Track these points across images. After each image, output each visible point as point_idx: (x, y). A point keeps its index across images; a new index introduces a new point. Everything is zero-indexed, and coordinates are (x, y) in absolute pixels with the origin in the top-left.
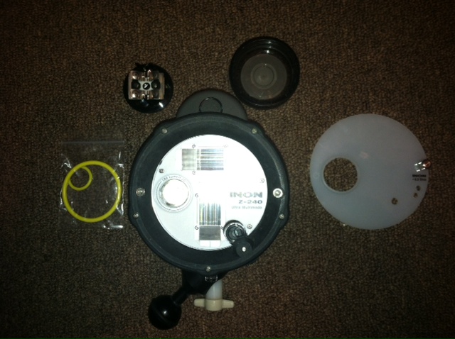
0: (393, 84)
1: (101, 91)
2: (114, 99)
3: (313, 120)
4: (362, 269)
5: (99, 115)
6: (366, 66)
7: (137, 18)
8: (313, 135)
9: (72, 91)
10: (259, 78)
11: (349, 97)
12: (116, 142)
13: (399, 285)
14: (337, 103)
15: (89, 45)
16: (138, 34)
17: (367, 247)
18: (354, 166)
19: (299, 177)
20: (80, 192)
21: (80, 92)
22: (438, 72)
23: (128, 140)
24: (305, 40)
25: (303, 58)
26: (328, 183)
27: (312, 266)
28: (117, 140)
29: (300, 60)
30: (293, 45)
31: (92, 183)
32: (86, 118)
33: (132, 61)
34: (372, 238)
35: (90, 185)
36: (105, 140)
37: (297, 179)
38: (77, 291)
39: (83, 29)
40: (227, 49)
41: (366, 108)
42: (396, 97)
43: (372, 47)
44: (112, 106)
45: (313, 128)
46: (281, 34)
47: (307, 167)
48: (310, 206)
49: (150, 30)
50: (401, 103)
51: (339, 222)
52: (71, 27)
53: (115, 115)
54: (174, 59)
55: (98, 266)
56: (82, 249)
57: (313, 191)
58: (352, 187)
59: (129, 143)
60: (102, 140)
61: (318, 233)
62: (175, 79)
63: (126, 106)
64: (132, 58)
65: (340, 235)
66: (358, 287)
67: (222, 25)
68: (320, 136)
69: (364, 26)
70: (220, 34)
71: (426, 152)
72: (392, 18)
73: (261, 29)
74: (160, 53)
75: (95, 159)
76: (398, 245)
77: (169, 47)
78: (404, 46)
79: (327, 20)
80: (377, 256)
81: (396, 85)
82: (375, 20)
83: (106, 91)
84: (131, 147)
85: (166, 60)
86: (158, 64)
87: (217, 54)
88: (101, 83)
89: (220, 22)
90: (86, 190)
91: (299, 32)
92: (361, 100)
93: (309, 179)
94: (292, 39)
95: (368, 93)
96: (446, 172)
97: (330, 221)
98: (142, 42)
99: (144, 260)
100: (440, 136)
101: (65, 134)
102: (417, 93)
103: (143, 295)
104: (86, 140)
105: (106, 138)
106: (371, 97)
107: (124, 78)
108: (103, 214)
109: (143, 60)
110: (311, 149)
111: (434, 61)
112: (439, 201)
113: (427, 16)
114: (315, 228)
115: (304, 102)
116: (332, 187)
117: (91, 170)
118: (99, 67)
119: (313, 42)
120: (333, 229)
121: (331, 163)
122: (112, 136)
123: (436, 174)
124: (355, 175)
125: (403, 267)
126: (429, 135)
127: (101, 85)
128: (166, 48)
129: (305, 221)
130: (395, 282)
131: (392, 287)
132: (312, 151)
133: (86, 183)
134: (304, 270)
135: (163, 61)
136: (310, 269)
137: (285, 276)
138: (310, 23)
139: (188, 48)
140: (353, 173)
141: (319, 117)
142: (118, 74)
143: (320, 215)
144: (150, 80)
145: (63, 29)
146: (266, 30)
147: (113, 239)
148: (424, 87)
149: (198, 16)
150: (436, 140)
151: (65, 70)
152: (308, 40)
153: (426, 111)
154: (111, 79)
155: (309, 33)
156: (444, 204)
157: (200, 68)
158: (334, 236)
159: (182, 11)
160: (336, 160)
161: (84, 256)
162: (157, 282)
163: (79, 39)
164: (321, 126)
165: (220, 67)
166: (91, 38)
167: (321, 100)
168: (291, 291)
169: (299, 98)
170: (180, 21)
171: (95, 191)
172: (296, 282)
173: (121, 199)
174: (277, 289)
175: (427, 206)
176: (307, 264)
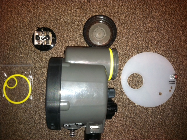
0: (160, 38)
1: (21, 40)
2: (28, 44)
3: (122, 55)
4: (145, 125)
5: (21, 52)
6: (148, 29)
7: (39, 5)
8: (122, 62)
9: (8, 40)
10: (97, 35)
11: (140, 44)
12: (28, 65)
13: (162, 132)
14: (134, 47)
15: (16, 18)
16: (39, 13)
17: (147, 115)
18: (141, 77)
20: (12, 89)
21: (11, 41)
22: (181, 32)
23: (34, 64)
24: (119, 16)
25: (118, 25)
26: (129, 85)
27: (122, 124)
28: (29, 64)
30: (114, 19)
31: (17, 85)
32: (14, 53)
33: (36, 26)
34: (150, 111)
36: (23, 64)
37: (115, 83)
38: (11, 136)
39: (13, 10)
40: (82, 20)
41: (147, 49)
42: (161, 44)
43: (151, 20)
44: (27, 48)
45: (122, 58)
46: (108, 14)
47: (120, 77)
48: (121, 96)
49: (45, 11)
50: (164, 47)
51: (134, 103)
52: (7, 9)
53: (28, 52)
54: (57, 25)
55: (21, 125)
56: (13, 116)
57: (122, 89)
58: (141, 86)
59: (35, 65)
60: (22, 64)
61: (125, 108)
62: (57, 34)
63: (33, 48)
64: (37, 24)
65: (135, 109)
66: (143, 133)
67: (80, 9)
68: (126, 62)
69: (147, 10)
70: (79, 13)
71: (175, 70)
72: (160, 6)
73: (98, 11)
74: (50, 22)
75: (18, 74)
76: (161, 114)
77: (54, 19)
78: (166, 20)
79: (130, 7)
80: (152, 119)
81: (162, 38)
82: (152, 7)
83: (24, 40)
84: (36, 67)
85: (53, 25)
86: (49, 28)
87: (77, 23)
88: (21, 36)
89: (79, 7)
90: (14, 88)
91: (117, 12)
92: (146, 45)
93: (121, 83)
94: (113, 16)
95: (149, 42)
96: (184, 79)
97: (130, 103)
98: (41, 16)
99: (42, 122)
100: (182, 63)
101: (4, 61)
102: (171, 42)
103: (42, 138)
104: (14, 64)
105: (24, 63)
106: (150, 44)
107: (32, 34)
108: (23, 100)
109: (42, 25)
110: (121, 68)
111: (179, 27)
112: (181, 93)
113: (177, 5)
114: (123, 106)
115: (118, 46)
116: (131, 87)
117: (17, 79)
118: (21, 29)
119: (123, 17)
120: (132, 106)
121: (131, 75)
122: (26, 62)
123: (179, 81)
125: (163, 124)
126: (176, 62)
127: (21, 38)
128: (53, 20)
129: (119, 103)
130: (160, 131)
131: (158, 133)
132: (122, 69)
133: (14, 85)
134: (118, 126)
135: (51, 26)
136: (121, 125)
137: (109, 129)
138: (122, 8)
139: (64, 20)
140: (141, 80)
141: (125, 54)
142: (29, 32)
143: (126, 100)
144: (45, 35)
145: (4, 10)
146: (101, 11)
147: (27, 111)
148: (175, 39)
149: (68, 4)
150: (180, 65)
151: (4, 30)
152: (121, 16)
153: (175, 51)
154: (26, 34)
155: (121, 13)
156: (183, 95)
157: (69, 29)
158: (132, 110)
159: (61, 2)
160: (133, 74)
161: (14, 119)
162: (49, 132)
163: (11, 15)
164: (126, 58)
165: (79, 29)
166: (17, 15)
167: (127, 45)
168: (112, 136)
169: (116, 44)
170: (60, 7)
171: (19, 89)
172: (114, 131)
173: (31, 93)
174: (106, 135)
175: (175, 95)
176: (119, 123)
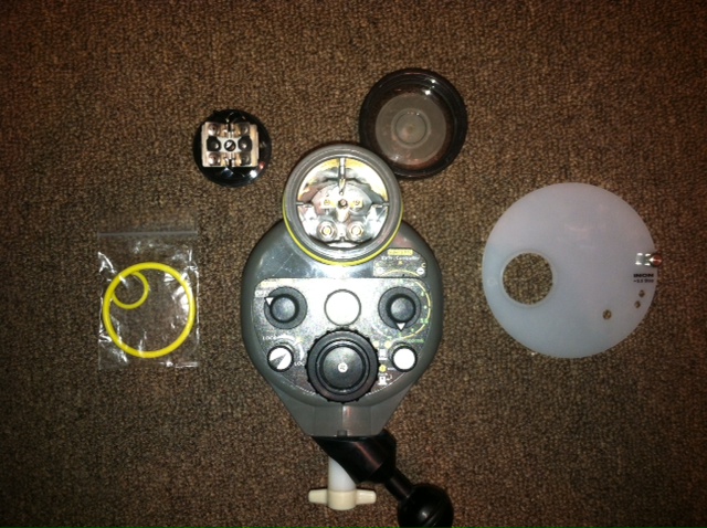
0: (606, 137)
1: (157, 152)
2: (179, 165)
3: (485, 196)
4: (559, 418)
5: (156, 190)
6: (565, 111)
7: (211, 36)
8: (485, 218)
9: (111, 152)
10: (404, 133)
11: (540, 160)
12: (183, 232)
13: (614, 441)
14: (522, 169)
15: (137, 78)
16: (213, 61)
17: (566, 386)
18: (547, 265)
19: (465, 282)
20: (130, 311)
21: (124, 154)
22: (672, 121)
23: (202, 229)
24: (473, 71)
25: (470, 98)
26: (509, 291)
27: (485, 417)
28: (186, 229)
29: (467, 102)
30: (455, 80)
31: (149, 296)
32: (135, 195)
33: (205, 105)
34: (575, 373)
35: (146, 301)
36: (166, 229)
37: (462, 285)
38: (131, 462)
39: (124, 53)
40: (353, 85)
41: (565, 175)
42: (610, 159)
43: (575, 82)
44: (175, 176)
45: (485, 207)
46: (436, 62)
47: (477, 267)
48: (482, 327)
49: (232, 55)
50: (617, 168)
51: (525, 349)
52: (106, 49)
53: (181, 191)
54: (270, 102)
55: (162, 424)
56: (136, 399)
57: (486, 303)
58: (544, 296)
59: (205, 233)
60: (161, 230)
61: (495, 367)
62: (273, 132)
63: (198, 178)
64: (206, 100)
65: (527, 368)
66: (553, 445)
67: (345, 47)
68: (496, 220)
69: (563, 48)
70: (342, 62)
71: (655, 241)
72: (605, 36)
73: (405, 53)
74: (248, 91)
75: (151, 260)
76: (612, 381)
77: (262, 82)
78: (623, 80)
79: (506, 40)
80: (581, 399)
81: (610, 140)
82: (580, 39)
83: (165, 152)
84: (208, 240)
85: (259, 102)
86: (246, 110)
87: (337, 93)
88: (157, 140)
89: (342, 42)
90: (139, 308)
91: (465, 58)
92: (558, 163)
93: (480, 285)
94: (453, 70)
95: (569, 153)
96: (684, 272)
97: (512, 349)
98: (220, 74)
99: (232, 413)
100: (674, 219)
101: (103, 221)
102: (641, 153)
103: (233, 465)
104: (137, 230)
105: (169, 226)
106: (573, 160)
107: (193, 132)
108: (168, 344)
109: (223, 102)
110: (482, 239)
111: (667, 102)
112: (673, 316)
113: (658, 33)
114: (490, 359)
115: (472, 168)
116: (515, 298)
117: (146, 277)
118: (154, 114)
119: (486, 74)
120: (517, 360)
121: (514, 260)
122: (177, 224)
123: (668, 276)
124: (549, 278)
125: (619, 414)
126: (658, 217)
127: (157, 144)
128: (258, 84)
129: (476, 349)
130: (608, 436)
131: (603, 444)
132: (485, 242)
133: (140, 298)
134: (474, 423)
135: (254, 105)
136: (483, 421)
137: (446, 431)
138: (480, 44)
139: (293, 84)
140: (546, 276)
141: (494, 191)
142: (183, 124)
143: (497, 340)
144: (235, 136)
145: (94, 54)
146: (412, 55)
147: (183, 382)
148: (652, 143)
149: (307, 33)
150: (668, 224)
151: (99, 120)
152: (478, 71)
153: (655, 180)
154: (172, 133)
155: (480, 58)
156: (679, 320)
157: (312, 115)
158: (519, 370)
159: (282, 25)
160: (520, 257)
161: (141, 409)
162: (253, 445)
163: (120, 70)
164: (497, 204)
165: (343, 114)
166: (139, 68)
167: (499, 164)
168: (456, 453)
169: (464, 162)
170: (280, 41)
171: (154, 309)
172: (462, 439)
173: (195, 321)
174: (435, 452)
175: (654, 323)
176: (478, 414)
